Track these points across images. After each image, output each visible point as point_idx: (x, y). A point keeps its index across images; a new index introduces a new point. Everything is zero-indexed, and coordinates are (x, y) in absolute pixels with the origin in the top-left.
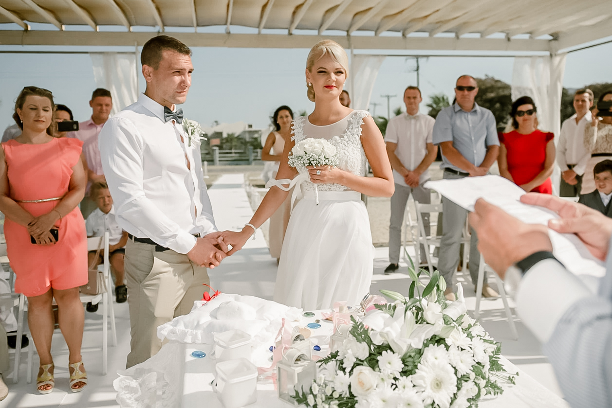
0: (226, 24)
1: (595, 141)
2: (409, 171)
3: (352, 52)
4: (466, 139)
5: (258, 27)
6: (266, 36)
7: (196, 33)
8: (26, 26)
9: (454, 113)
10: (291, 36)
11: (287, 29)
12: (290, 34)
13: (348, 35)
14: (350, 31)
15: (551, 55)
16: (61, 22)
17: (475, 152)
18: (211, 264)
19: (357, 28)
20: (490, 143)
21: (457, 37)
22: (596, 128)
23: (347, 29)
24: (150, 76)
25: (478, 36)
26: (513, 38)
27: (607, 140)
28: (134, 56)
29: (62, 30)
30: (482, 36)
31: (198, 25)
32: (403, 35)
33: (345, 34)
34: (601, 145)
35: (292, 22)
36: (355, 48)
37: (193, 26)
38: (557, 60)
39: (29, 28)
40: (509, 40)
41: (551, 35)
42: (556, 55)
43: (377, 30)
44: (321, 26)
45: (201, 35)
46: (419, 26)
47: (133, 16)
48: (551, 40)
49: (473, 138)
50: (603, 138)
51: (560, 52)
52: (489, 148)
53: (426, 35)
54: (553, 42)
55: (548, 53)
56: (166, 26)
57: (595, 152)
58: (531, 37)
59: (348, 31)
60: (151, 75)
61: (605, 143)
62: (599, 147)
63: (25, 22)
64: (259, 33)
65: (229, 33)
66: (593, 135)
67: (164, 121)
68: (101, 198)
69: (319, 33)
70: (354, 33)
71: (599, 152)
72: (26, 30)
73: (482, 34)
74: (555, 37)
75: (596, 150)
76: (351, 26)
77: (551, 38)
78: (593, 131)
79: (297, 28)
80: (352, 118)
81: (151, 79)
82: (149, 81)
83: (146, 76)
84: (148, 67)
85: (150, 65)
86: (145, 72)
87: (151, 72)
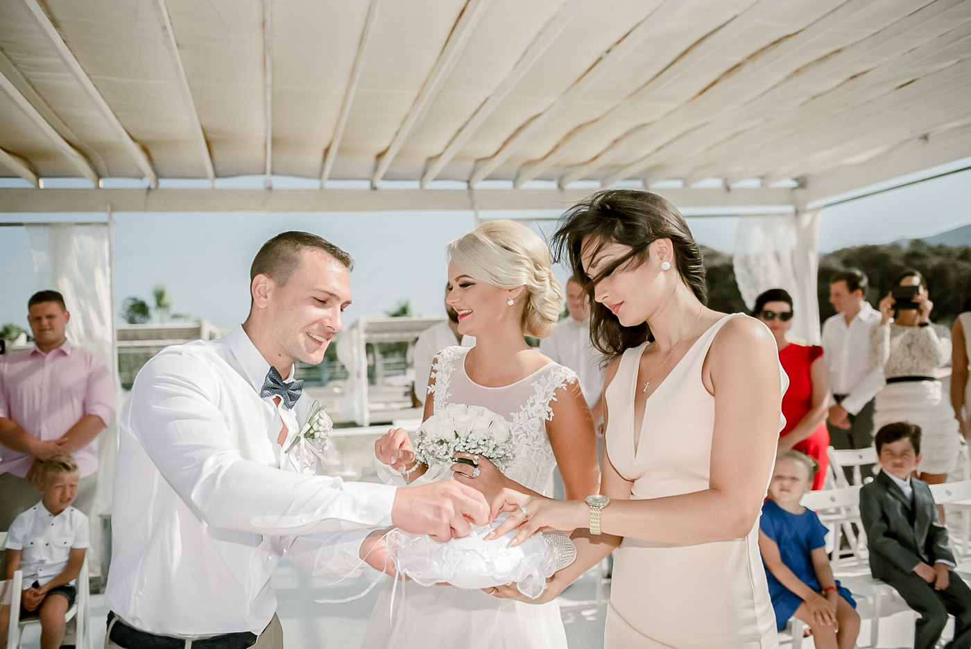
0: (264, 173)
1: (887, 356)
3: (476, 216)
5: (320, 177)
6: (333, 192)
7: (213, 188)
10: (376, 191)
11: (368, 179)
12: (374, 188)
13: (469, 188)
14: (472, 183)
15: (797, 212)
19: (484, 177)
22: (887, 330)
23: (466, 178)
24: (266, 297)
26: (734, 186)
27: (911, 354)
28: (104, 229)
30: (685, 185)
31: (217, 176)
32: (560, 186)
33: (464, 186)
34: (901, 363)
35: (376, 169)
36: (481, 208)
37: (205, 177)
38: (806, 219)
40: (728, 189)
41: (796, 180)
42: (804, 211)
43: (516, 179)
44: (424, 174)
45: (221, 192)
46: (585, 171)
47: (102, 162)
48: (794, 189)
51: (811, 206)
53: (596, 185)
54: (799, 190)
55: (790, 209)
56: (162, 177)
57: (892, 375)
58: (763, 185)
59: (468, 182)
60: (269, 295)
61: (908, 360)
62: (899, 367)
64: (322, 188)
65: (270, 189)
68: (57, 487)
69: (421, 185)
70: (479, 185)
71: (899, 374)
73: (686, 181)
74: (802, 183)
75: (894, 371)
76: (473, 173)
77: (794, 184)
78: (883, 333)
79: (384, 178)
80: (539, 383)
81: (267, 303)
82: (262, 306)
83: (258, 295)
84: (266, 279)
85: (270, 277)
86: (257, 288)
87: (268, 291)
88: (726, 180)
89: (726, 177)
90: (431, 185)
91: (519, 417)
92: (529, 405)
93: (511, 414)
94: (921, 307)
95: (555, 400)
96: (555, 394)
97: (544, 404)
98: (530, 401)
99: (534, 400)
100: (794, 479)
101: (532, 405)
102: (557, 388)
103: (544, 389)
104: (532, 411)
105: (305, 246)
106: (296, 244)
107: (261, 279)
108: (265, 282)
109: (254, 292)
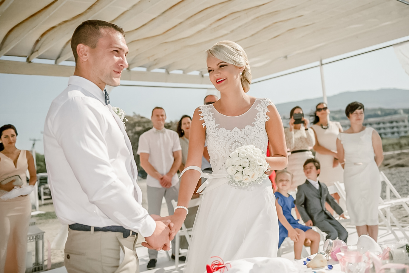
1: (294, 142)
2: (162, 175)
21: (168, 72)
22: (293, 132)
24: (86, 55)
27: (301, 140)
34: (298, 145)
40: (203, 76)
50: (299, 139)
57: (295, 150)
60: (87, 54)
62: (297, 146)
66: (292, 137)
67: (105, 104)
71: (297, 149)
73: (184, 71)
75: (295, 148)
78: (292, 134)
80: (258, 107)
81: (87, 58)
82: (85, 60)
83: (81, 55)
84: (84, 46)
85: (86, 44)
86: (80, 52)
87: (87, 51)
88: (201, 72)
89: (201, 70)
91: (257, 123)
92: (258, 117)
93: (252, 123)
94: (305, 122)
95: (269, 111)
96: (268, 109)
97: (264, 115)
98: (258, 116)
99: (259, 114)
100: (287, 180)
101: (259, 117)
102: (268, 106)
103: (262, 108)
104: (260, 119)
105: (100, 26)
106: (95, 26)
107: (81, 47)
108: (83, 48)
109: (79, 53)
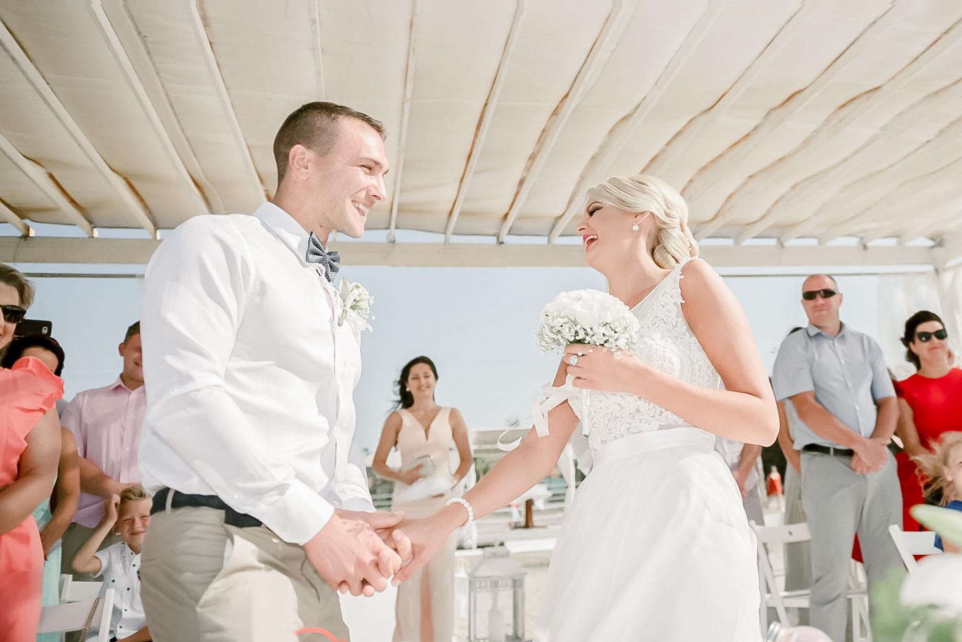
0: (388, 228)
4: (836, 385)
5: (445, 232)
6: (458, 247)
8: (28, 229)
9: (808, 340)
10: (503, 245)
11: (494, 235)
12: (500, 243)
15: (937, 271)
16: (93, 224)
17: (858, 408)
18: (365, 582)
20: (880, 396)
21: (782, 245)
24: (307, 168)
25: (814, 242)
26: (870, 244)
29: (93, 237)
30: (820, 243)
35: (503, 223)
38: (947, 278)
39: (32, 233)
40: (865, 247)
41: (932, 239)
42: (944, 270)
44: (551, 232)
48: (932, 247)
49: (850, 384)
51: (950, 264)
52: (879, 405)
53: (730, 242)
54: (937, 249)
55: (930, 268)
58: (899, 243)
60: (309, 167)
63: (27, 222)
64: (446, 242)
65: (393, 242)
67: (304, 261)
69: (549, 241)
72: (26, 236)
73: (821, 239)
74: (939, 241)
77: (931, 243)
79: (510, 233)
82: (302, 178)
83: (297, 166)
84: (304, 149)
85: (308, 147)
86: (295, 160)
87: (308, 161)
88: (862, 238)
89: (861, 235)
90: (558, 241)
105: (341, 116)
106: (331, 114)
107: (298, 150)
108: (303, 153)
109: (293, 163)
